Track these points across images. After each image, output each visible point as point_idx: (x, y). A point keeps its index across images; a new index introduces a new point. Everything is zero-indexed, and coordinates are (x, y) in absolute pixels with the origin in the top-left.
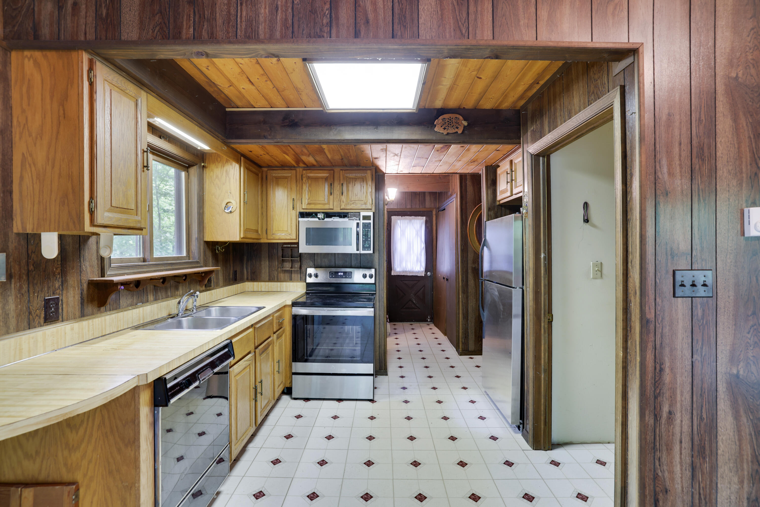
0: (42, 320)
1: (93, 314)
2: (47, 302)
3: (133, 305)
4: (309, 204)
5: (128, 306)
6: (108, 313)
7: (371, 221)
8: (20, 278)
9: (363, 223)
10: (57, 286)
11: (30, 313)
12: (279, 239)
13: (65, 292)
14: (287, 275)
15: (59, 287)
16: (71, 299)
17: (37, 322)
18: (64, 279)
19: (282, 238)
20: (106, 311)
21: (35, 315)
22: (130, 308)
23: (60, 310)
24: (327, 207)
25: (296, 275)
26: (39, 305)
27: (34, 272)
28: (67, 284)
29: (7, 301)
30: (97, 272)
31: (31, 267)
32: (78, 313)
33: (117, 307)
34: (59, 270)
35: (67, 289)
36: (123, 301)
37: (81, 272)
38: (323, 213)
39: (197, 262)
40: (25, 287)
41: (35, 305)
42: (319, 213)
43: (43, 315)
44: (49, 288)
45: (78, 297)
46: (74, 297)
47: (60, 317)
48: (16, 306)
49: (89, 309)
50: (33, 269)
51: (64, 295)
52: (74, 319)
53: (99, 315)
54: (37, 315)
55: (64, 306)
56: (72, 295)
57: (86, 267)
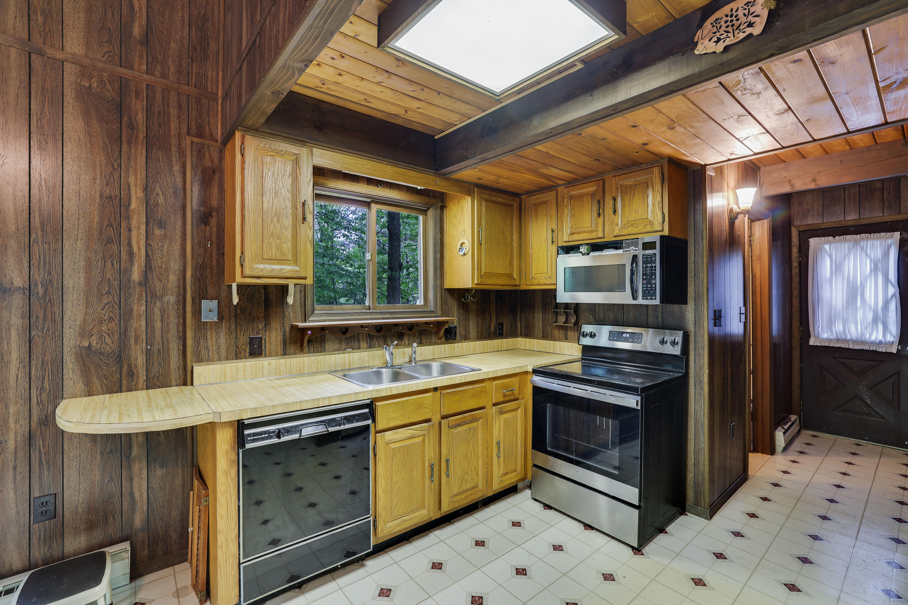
0: (247, 354)
1: (295, 354)
2: (252, 339)
3: (340, 350)
4: (572, 234)
5: (335, 350)
6: (311, 355)
7: (657, 251)
8: (229, 319)
9: (643, 255)
10: (260, 327)
11: (237, 347)
12: (538, 285)
13: (267, 333)
14: (562, 332)
15: (262, 328)
16: (273, 339)
17: (243, 355)
18: (267, 322)
19: (541, 283)
20: (309, 352)
21: (242, 349)
22: (337, 352)
23: (263, 348)
24: (594, 235)
25: (572, 333)
26: (245, 341)
27: (241, 315)
28: (270, 326)
29: (219, 336)
30: (300, 317)
31: (238, 312)
32: (280, 352)
33: (322, 350)
34: (262, 315)
35: (270, 330)
36: (329, 346)
37: (283, 317)
38: (587, 244)
39: (432, 312)
40: (233, 326)
41: (241, 341)
42: (581, 245)
43: (248, 350)
44: (253, 328)
45: (280, 338)
46: (276, 337)
47: (263, 353)
48: (226, 341)
49: (292, 349)
50: (240, 313)
51: (267, 335)
52: (277, 356)
53: (301, 355)
54: (243, 349)
55: (267, 344)
56: (275, 335)
57: (289, 313)
